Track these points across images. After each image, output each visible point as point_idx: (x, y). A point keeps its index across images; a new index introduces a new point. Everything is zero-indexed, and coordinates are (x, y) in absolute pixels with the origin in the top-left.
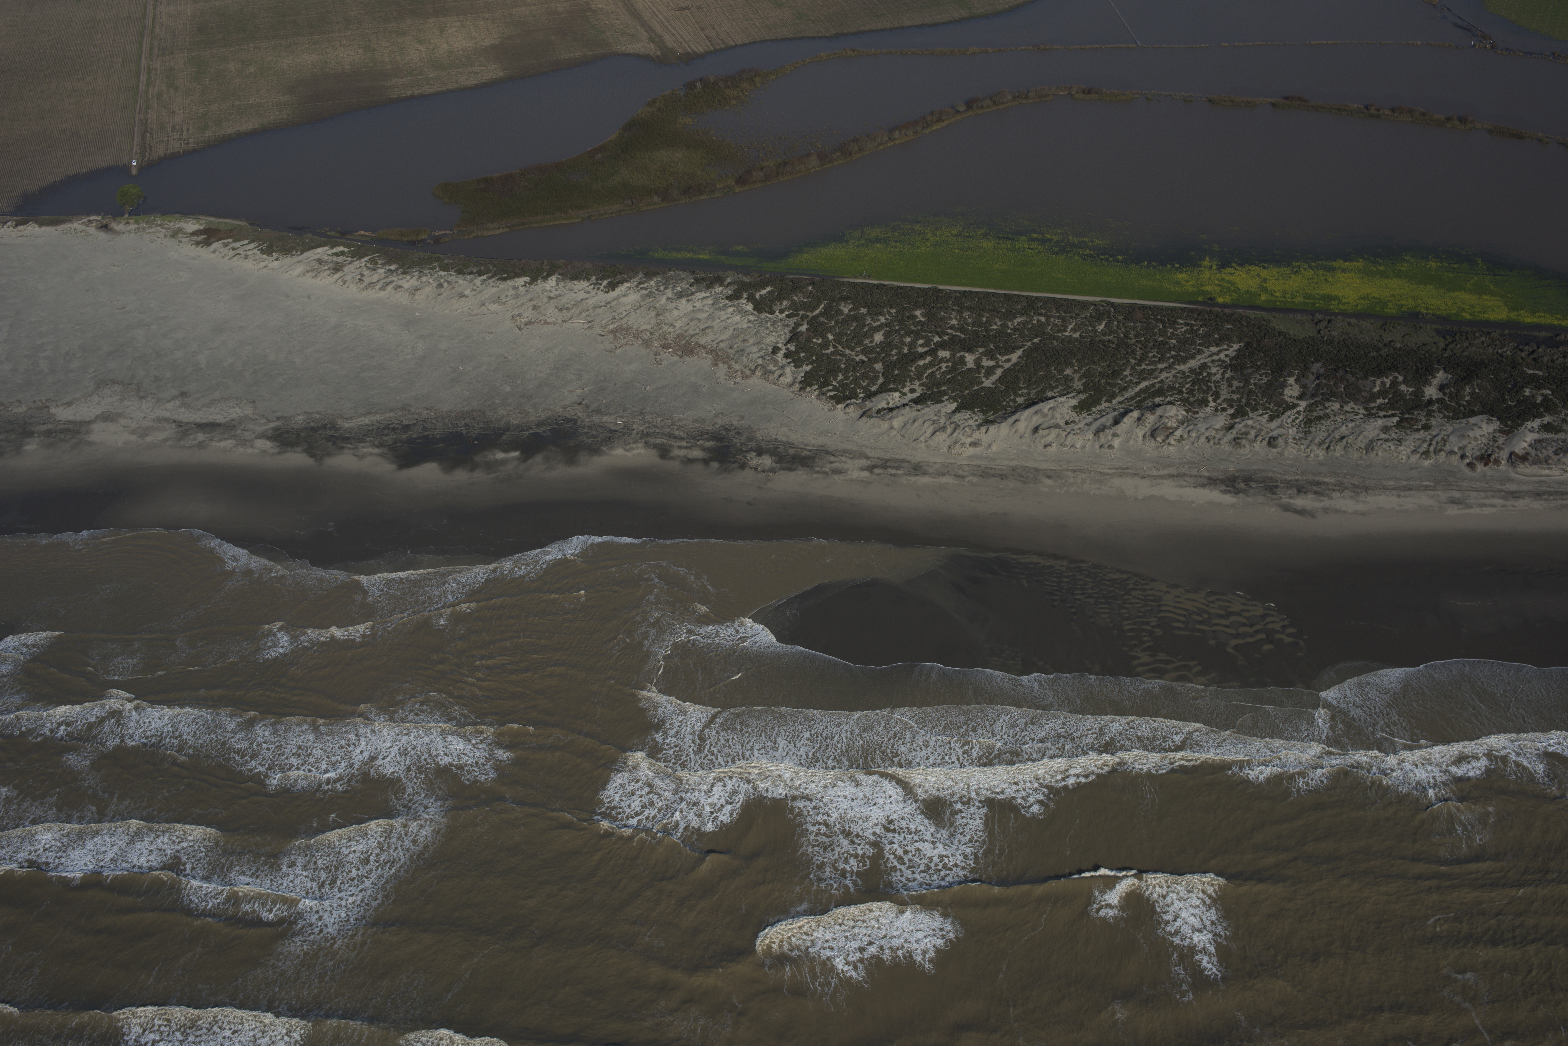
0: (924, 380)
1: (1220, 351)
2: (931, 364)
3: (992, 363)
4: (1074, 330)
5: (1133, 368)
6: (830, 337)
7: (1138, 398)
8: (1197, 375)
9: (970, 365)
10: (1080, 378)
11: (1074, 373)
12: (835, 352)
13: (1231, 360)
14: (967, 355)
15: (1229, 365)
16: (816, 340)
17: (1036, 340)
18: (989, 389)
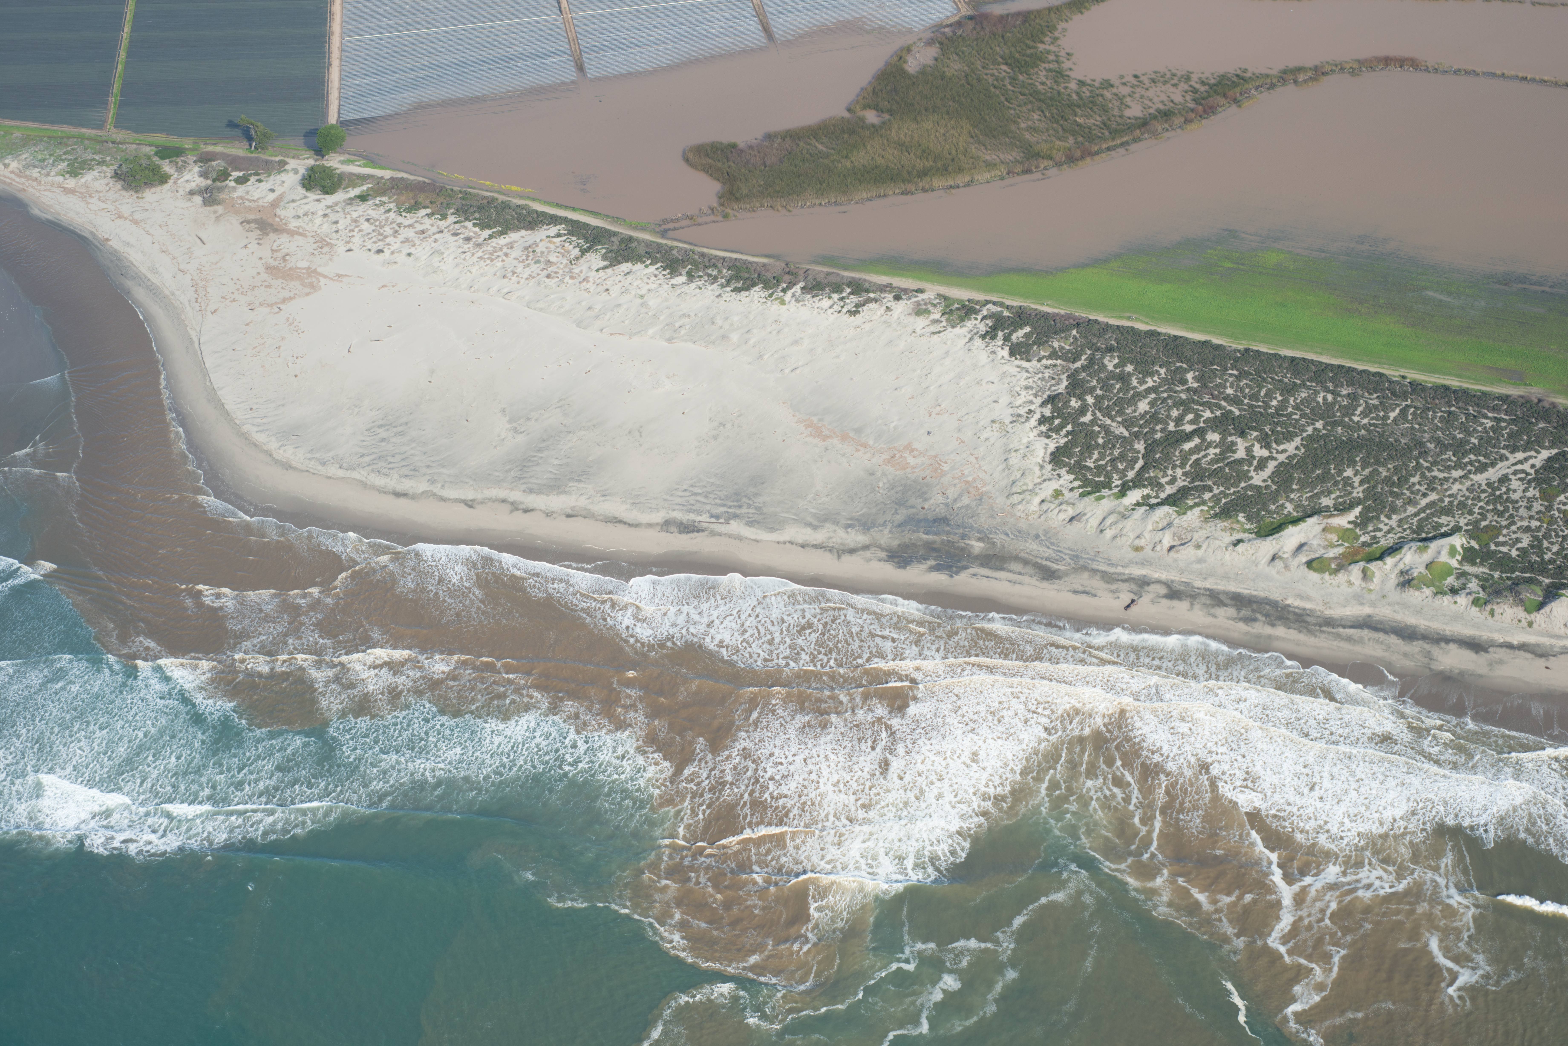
0: (1188, 468)
1: (1526, 459)
2: (1197, 449)
3: (1265, 453)
4: (1364, 414)
5: (1423, 476)
6: (1090, 400)
7: (1423, 515)
8: (1494, 489)
9: (1241, 454)
10: (1362, 483)
11: (1355, 475)
12: (1094, 422)
13: (1536, 472)
14: (1239, 440)
15: (1534, 479)
16: (1074, 403)
17: (1319, 425)
18: (1258, 488)
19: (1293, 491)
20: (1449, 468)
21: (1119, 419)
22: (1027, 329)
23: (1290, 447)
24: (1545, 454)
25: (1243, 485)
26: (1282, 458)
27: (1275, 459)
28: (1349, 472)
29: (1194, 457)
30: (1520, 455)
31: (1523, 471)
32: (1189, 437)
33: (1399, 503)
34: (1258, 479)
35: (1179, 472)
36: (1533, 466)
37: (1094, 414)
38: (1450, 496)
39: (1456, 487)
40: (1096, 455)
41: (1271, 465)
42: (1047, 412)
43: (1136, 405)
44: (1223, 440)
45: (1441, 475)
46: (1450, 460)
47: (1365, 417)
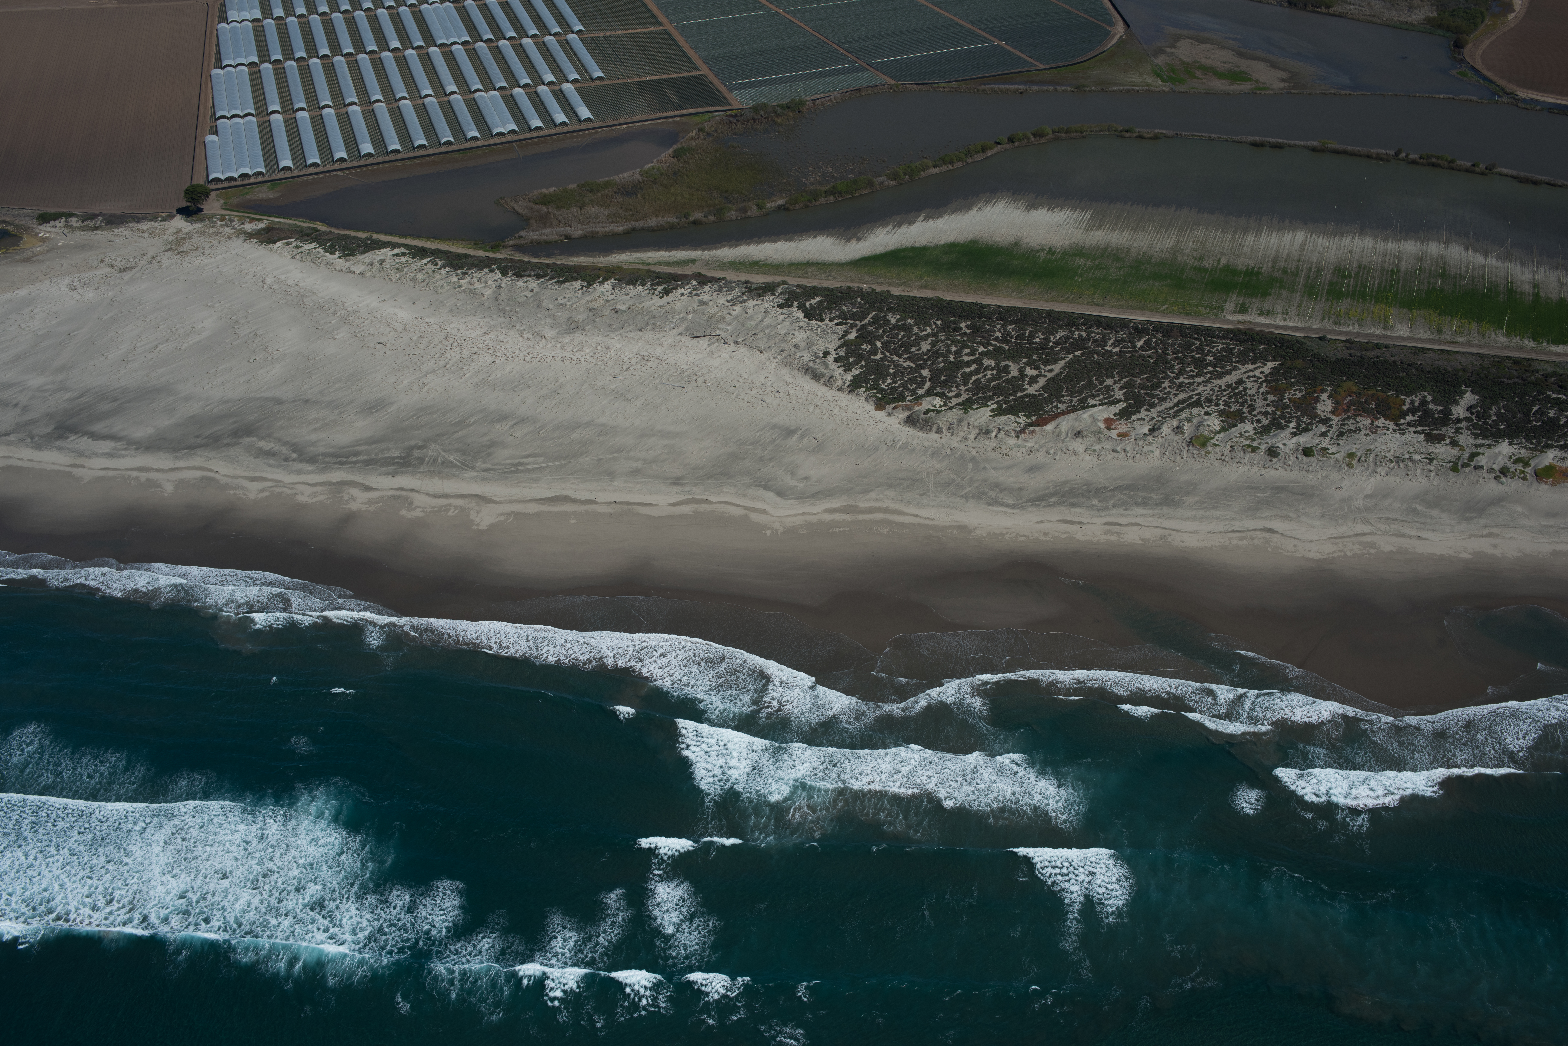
1: (1255, 368)
3: (1035, 373)
5: (1171, 382)
6: (879, 344)
7: (1176, 408)
8: (1234, 389)
9: (1014, 372)
10: (1121, 389)
11: (1115, 384)
12: (884, 359)
13: (1266, 376)
14: (1011, 364)
15: (1264, 381)
16: (866, 347)
17: (1078, 353)
18: (1033, 396)
19: (1063, 396)
20: (1192, 377)
21: (905, 356)
22: (819, 299)
23: (1057, 367)
24: (1271, 365)
25: (1019, 394)
26: (1050, 375)
27: (1045, 376)
28: (1109, 382)
29: (974, 378)
30: (1250, 367)
31: (1255, 376)
32: (968, 364)
33: (1156, 400)
34: (1032, 390)
35: (963, 388)
36: (1261, 373)
37: (883, 353)
38: (1196, 395)
39: (1200, 389)
40: (889, 381)
41: (1042, 381)
42: (842, 353)
43: (919, 345)
44: (997, 365)
45: (1187, 381)
46: (1192, 371)
47: (1115, 346)
